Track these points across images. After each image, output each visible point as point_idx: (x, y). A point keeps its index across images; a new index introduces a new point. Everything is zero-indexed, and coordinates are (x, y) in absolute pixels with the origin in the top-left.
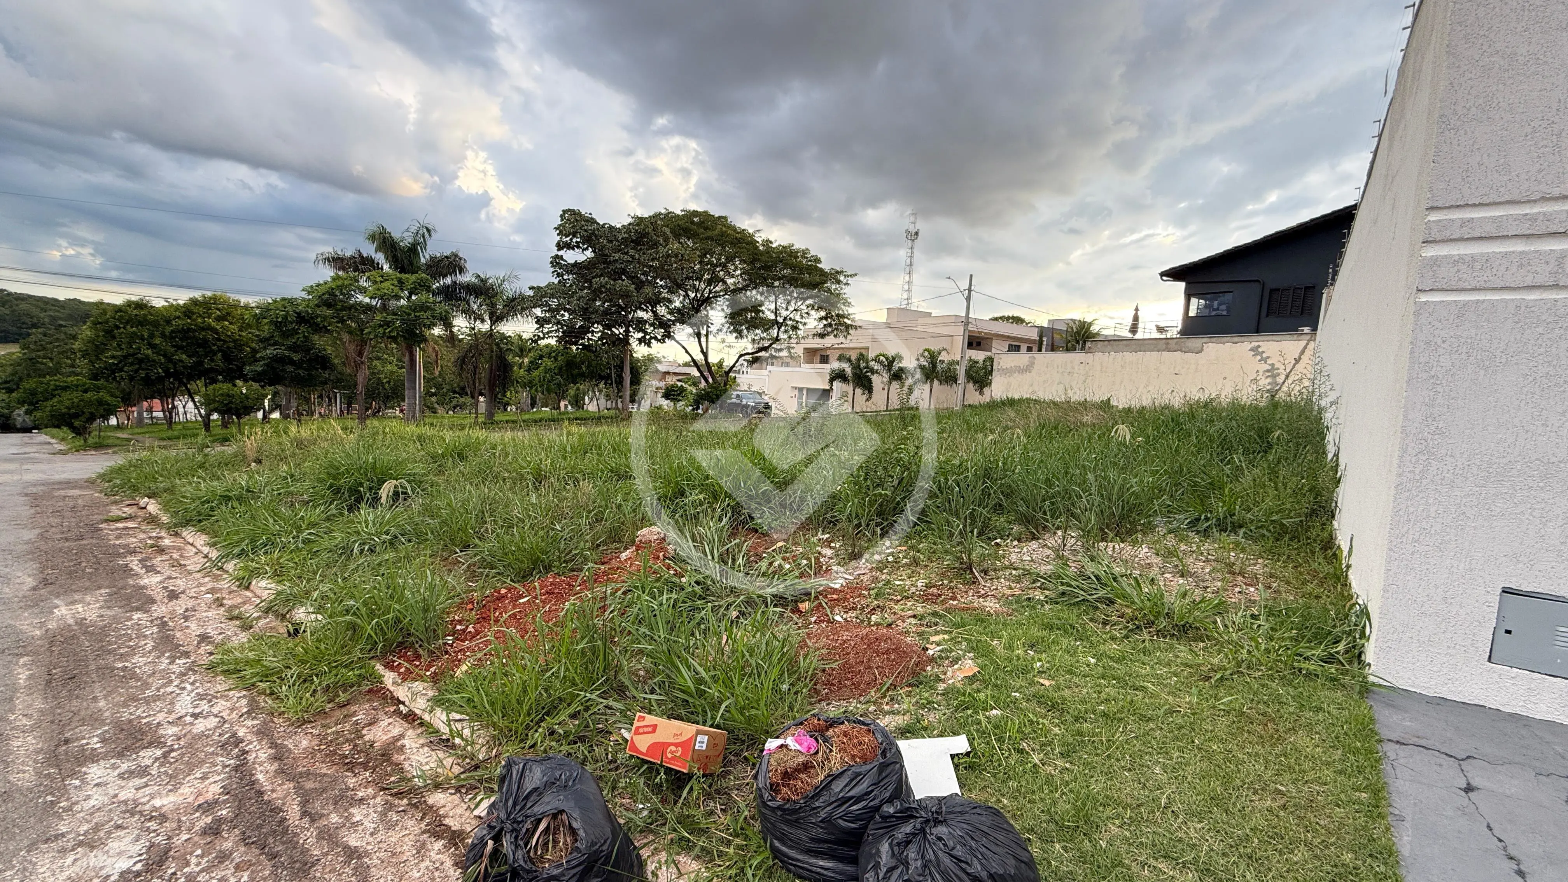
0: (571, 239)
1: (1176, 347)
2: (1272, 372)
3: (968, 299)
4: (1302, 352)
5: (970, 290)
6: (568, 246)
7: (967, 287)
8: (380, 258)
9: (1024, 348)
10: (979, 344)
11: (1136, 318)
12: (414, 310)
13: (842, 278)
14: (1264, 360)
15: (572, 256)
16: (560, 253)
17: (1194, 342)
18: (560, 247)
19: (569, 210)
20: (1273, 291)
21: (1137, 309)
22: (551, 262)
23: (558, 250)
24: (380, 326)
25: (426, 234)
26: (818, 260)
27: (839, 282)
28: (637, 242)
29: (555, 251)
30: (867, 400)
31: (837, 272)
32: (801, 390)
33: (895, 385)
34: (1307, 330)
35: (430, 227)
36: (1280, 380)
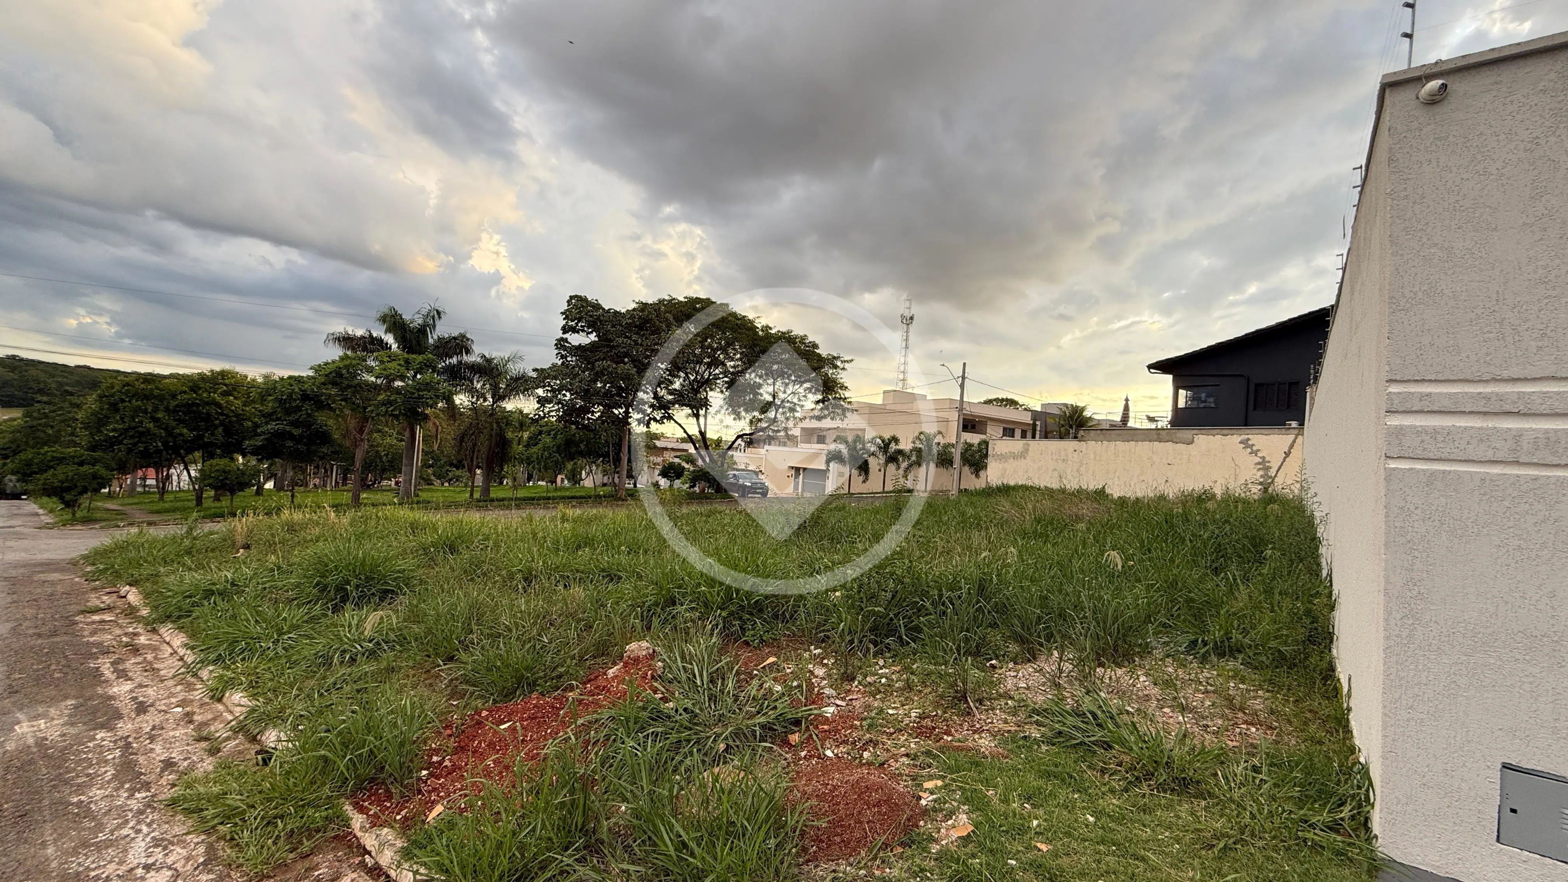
0: (577, 324)
1: (1168, 438)
2: (1264, 465)
3: (962, 386)
4: (1292, 446)
5: (963, 378)
6: (574, 330)
7: (961, 374)
8: (389, 339)
9: (1018, 433)
10: (973, 427)
11: (1126, 408)
12: (418, 390)
13: (839, 363)
14: (1255, 453)
15: (577, 339)
16: (565, 336)
17: (1185, 433)
18: (565, 330)
19: (576, 296)
20: (1258, 385)
21: (1127, 400)
22: (556, 345)
23: (563, 333)
24: (384, 404)
25: (436, 316)
26: (815, 346)
27: (836, 367)
28: (641, 328)
29: (560, 334)
30: (864, 482)
31: (834, 358)
33: (892, 467)
34: (1294, 424)
35: (440, 309)
36: (1272, 472)
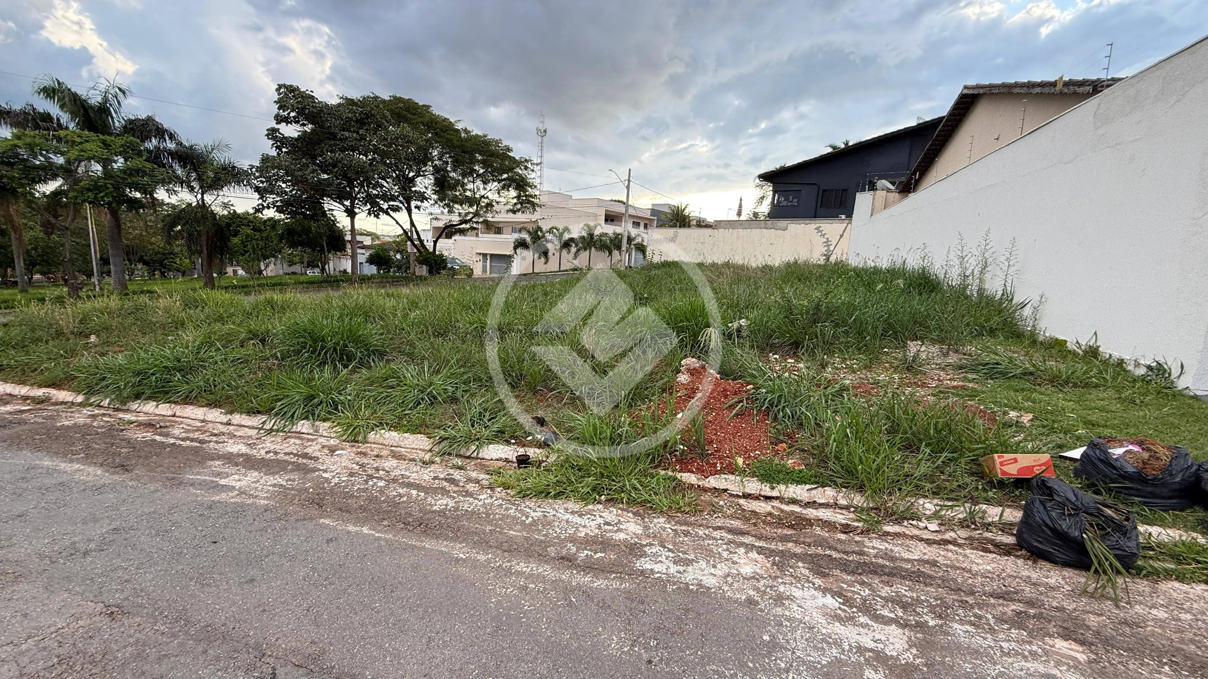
0: (289, 114)
1: (771, 226)
2: (827, 243)
3: (628, 187)
4: (844, 231)
5: (629, 181)
6: (286, 120)
7: (627, 178)
8: (65, 118)
9: (642, 225)
10: (612, 220)
11: (740, 206)
12: (131, 175)
13: (529, 166)
14: (823, 235)
15: (291, 131)
16: (277, 126)
17: (782, 223)
18: (279, 119)
19: (285, 86)
20: (824, 191)
21: (741, 200)
22: (267, 135)
23: (277, 123)
24: (89, 190)
25: (120, 94)
26: (509, 150)
27: (526, 168)
28: (362, 122)
29: (273, 124)
30: (546, 263)
31: (526, 161)
32: (485, 255)
33: (564, 252)
34: (843, 217)
35: (123, 87)
36: (832, 248)
